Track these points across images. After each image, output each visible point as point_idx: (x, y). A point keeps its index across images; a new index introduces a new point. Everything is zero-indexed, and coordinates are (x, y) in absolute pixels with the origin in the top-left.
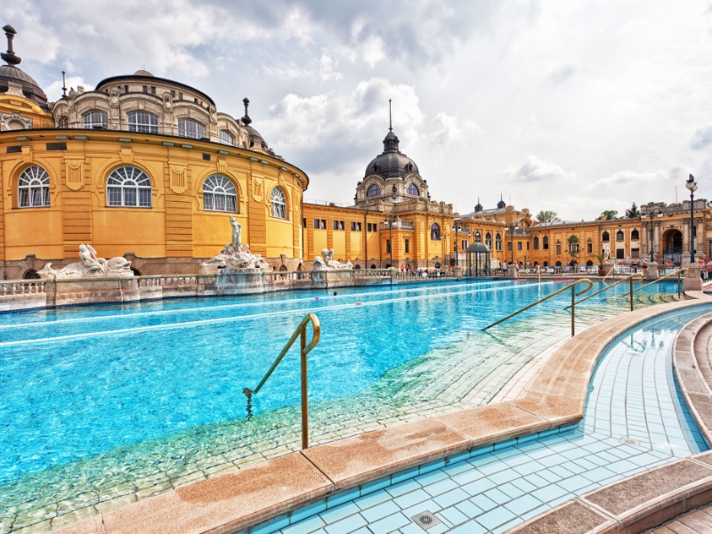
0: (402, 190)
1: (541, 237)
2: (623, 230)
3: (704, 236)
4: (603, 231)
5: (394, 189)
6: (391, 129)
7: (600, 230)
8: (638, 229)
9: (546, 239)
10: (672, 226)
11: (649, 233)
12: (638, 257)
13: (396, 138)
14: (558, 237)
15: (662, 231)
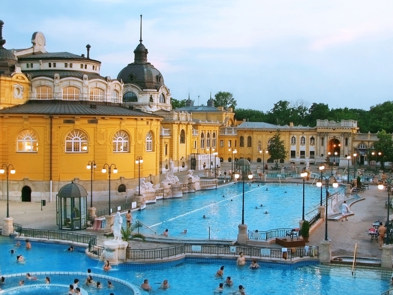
0: (156, 99)
1: (246, 136)
2: (305, 137)
3: (352, 145)
4: (291, 136)
5: (151, 99)
6: (141, 41)
7: (290, 134)
8: (314, 137)
9: (250, 138)
10: (334, 137)
11: (321, 140)
12: (313, 158)
13: (146, 50)
14: (260, 138)
15: (329, 140)
